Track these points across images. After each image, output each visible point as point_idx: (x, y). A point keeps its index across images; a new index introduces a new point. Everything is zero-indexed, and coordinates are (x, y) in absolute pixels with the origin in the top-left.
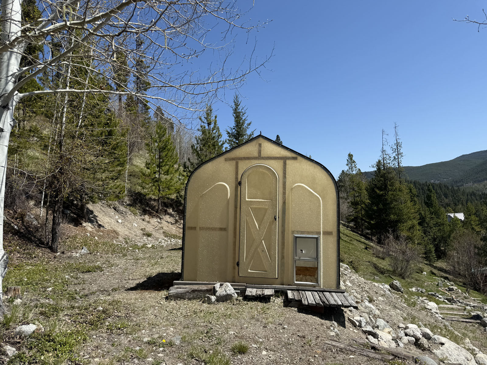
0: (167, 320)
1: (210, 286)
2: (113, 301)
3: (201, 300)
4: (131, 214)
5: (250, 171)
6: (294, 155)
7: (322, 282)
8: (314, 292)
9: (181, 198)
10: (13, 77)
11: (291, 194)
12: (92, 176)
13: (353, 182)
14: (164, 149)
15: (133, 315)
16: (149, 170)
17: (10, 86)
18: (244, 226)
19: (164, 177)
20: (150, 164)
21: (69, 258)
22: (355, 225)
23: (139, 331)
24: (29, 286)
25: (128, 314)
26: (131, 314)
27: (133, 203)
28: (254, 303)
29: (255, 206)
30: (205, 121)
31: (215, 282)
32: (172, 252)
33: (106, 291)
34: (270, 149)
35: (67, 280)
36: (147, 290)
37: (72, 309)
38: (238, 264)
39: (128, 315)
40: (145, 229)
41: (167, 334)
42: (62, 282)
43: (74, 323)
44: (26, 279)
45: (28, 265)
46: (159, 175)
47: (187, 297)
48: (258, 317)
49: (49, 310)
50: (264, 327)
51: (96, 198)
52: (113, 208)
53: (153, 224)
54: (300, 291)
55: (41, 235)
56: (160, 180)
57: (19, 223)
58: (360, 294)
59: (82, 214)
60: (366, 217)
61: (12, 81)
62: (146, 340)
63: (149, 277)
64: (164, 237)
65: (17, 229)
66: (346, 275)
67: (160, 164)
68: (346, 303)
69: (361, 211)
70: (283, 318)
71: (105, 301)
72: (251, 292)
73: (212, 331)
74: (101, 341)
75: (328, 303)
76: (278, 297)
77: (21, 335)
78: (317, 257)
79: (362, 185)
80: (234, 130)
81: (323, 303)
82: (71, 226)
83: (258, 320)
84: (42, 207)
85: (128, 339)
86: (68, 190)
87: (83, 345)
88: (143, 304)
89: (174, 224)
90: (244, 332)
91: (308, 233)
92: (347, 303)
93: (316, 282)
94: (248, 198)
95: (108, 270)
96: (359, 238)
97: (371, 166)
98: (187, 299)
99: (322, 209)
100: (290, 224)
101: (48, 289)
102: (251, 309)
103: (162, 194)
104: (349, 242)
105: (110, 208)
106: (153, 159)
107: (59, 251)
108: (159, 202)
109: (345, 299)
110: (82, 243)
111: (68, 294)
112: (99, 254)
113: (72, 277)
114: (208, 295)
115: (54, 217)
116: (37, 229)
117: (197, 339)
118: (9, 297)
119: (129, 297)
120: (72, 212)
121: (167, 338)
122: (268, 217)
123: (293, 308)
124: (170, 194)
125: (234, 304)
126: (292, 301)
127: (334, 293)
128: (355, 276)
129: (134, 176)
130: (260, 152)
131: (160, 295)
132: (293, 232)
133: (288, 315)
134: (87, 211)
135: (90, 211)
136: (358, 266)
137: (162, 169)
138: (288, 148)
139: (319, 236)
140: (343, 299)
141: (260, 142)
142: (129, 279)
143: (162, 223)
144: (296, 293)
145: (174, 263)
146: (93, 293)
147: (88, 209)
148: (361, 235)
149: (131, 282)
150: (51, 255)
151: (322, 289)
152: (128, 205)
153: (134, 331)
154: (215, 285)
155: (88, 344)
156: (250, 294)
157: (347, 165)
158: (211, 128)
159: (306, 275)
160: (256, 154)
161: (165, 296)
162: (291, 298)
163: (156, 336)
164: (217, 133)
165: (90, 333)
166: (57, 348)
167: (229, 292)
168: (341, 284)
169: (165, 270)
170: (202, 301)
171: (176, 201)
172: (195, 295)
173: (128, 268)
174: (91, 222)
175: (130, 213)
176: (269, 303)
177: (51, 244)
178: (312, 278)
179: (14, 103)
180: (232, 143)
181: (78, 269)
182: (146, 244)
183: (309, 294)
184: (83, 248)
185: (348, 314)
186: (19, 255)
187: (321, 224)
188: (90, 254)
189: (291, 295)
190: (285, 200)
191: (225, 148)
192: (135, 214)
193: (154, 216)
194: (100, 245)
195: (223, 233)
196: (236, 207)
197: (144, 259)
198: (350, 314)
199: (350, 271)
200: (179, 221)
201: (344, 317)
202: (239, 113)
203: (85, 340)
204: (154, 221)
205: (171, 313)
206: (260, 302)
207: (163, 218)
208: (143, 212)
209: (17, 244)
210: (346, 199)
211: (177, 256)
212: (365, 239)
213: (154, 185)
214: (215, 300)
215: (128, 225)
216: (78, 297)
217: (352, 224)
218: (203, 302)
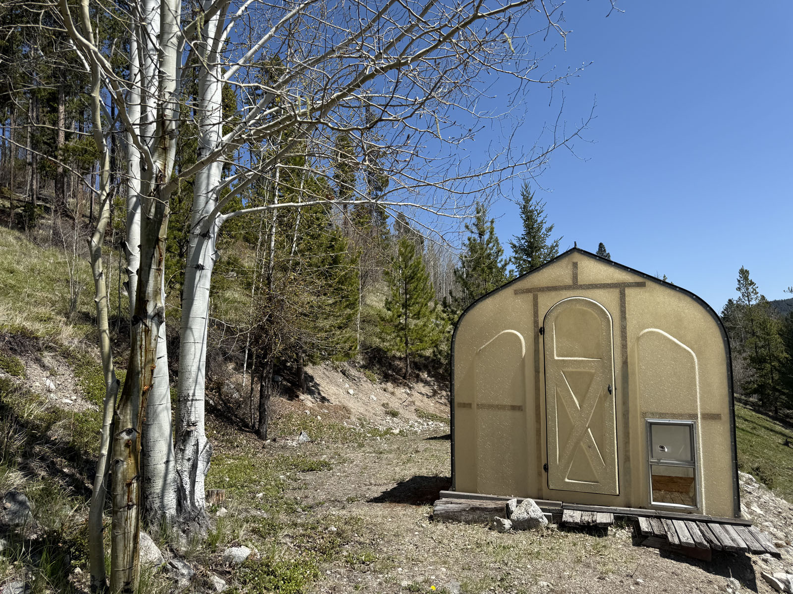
0: (435, 554)
1: (500, 502)
2: (351, 519)
3: (487, 524)
4: (366, 381)
5: (559, 310)
6: (639, 279)
7: (704, 505)
8: (690, 522)
9: (441, 355)
10: (214, 193)
11: (638, 347)
12: (312, 325)
13: (752, 320)
14: (412, 279)
15: (382, 542)
16: (389, 312)
17: (212, 206)
18: (553, 402)
19: (413, 323)
20: (391, 302)
21: (282, 448)
22: (760, 400)
23: (393, 569)
24: (233, 489)
25: (374, 540)
26: (378, 540)
27: (369, 364)
28: (578, 535)
29: (570, 369)
30: (474, 229)
31: (508, 497)
32: (432, 442)
33: (339, 501)
34: (592, 271)
35: (282, 482)
36: (399, 502)
37: (294, 527)
38: (546, 468)
39: (374, 542)
40: (387, 404)
41: (437, 577)
42: (276, 484)
43: (299, 549)
44: (228, 479)
45: (228, 458)
46: (406, 319)
47: (463, 518)
48: (588, 561)
49: (264, 527)
50: (599, 578)
51: (317, 357)
52: (341, 371)
53: (399, 396)
54: (662, 520)
55: (244, 414)
56: (408, 326)
57: (215, 396)
58: (782, 531)
59: (298, 381)
60: (782, 385)
61: (213, 199)
62: (405, 583)
63: (401, 483)
64: (417, 418)
65: (213, 404)
66: (750, 493)
67: (406, 302)
68: (756, 546)
69: (772, 374)
70: (635, 566)
71: (339, 518)
72: (571, 516)
73: (509, 577)
74: (338, 579)
75: (719, 544)
76: (622, 528)
77: (232, 562)
78: (692, 460)
79: (771, 325)
80: (523, 242)
81: (708, 542)
82: (284, 400)
83: (588, 566)
84: (245, 372)
85: (378, 580)
86: (280, 347)
87: (315, 583)
88: (395, 525)
89: (431, 397)
90: (564, 584)
91: (674, 416)
92: (758, 545)
93: (691, 504)
94: (558, 356)
95: (339, 468)
96: (770, 424)
97: (787, 289)
98: (464, 521)
99: (697, 373)
100: (638, 400)
101: (257, 495)
102: (574, 545)
103: (411, 349)
104: (750, 432)
105: (337, 371)
106: (396, 295)
107: (269, 437)
108: (407, 361)
109: (752, 538)
110: (299, 425)
111: (286, 503)
112: (324, 442)
113: (289, 477)
114: (498, 518)
115: (262, 386)
116: (238, 404)
117: (485, 589)
118: (211, 505)
119: (373, 513)
120: (285, 379)
121: (437, 584)
122: (597, 389)
123: (651, 549)
124: (424, 349)
125: (542, 536)
126: (648, 536)
127: (730, 526)
128: (767, 496)
129: (369, 322)
130: (575, 277)
131: (420, 512)
132: (644, 415)
133: (642, 561)
134: (305, 377)
135: (309, 376)
136: (773, 478)
137: (409, 309)
138: (628, 268)
139: (695, 422)
140: (749, 537)
141: (575, 261)
142: (371, 484)
143: (413, 395)
144: (654, 522)
145: (437, 461)
146: (320, 504)
147: (307, 374)
148: (774, 418)
149: (374, 488)
150: (258, 443)
151: (705, 516)
152: (362, 367)
153: (385, 569)
154: (508, 502)
155: (321, 583)
156: (571, 520)
157: (739, 289)
158: (485, 240)
159: (671, 491)
160: (568, 281)
161: (427, 515)
162: (647, 530)
163: (420, 579)
164: (494, 248)
165: (322, 566)
166: (280, 585)
167: (533, 515)
168: (741, 509)
169: (424, 472)
170: (488, 527)
171: (433, 360)
172: (476, 516)
173: (367, 466)
174: (311, 392)
175: (365, 379)
176: (605, 538)
177: (259, 428)
178: (683, 497)
179: (216, 229)
180: (521, 262)
181: (296, 466)
182: (392, 429)
183: (680, 525)
184: (301, 433)
185: (761, 567)
186: (216, 443)
187: (698, 400)
188: (312, 442)
189: (647, 526)
190: (627, 358)
191: (510, 272)
192: (372, 381)
193: (401, 383)
194: (325, 429)
195: (518, 414)
196: (537, 371)
197: (391, 453)
198: (764, 566)
199: (757, 485)
200: (439, 392)
201: (752, 571)
202: (532, 211)
203: (315, 576)
204: (401, 391)
205: (440, 542)
206: (589, 535)
207: (413, 388)
208: (384, 377)
209: (214, 427)
210: (739, 352)
211: (440, 450)
212: (783, 427)
213: (398, 336)
214: (510, 526)
215: (364, 398)
216: (300, 510)
217: (754, 399)
218: (490, 529)
